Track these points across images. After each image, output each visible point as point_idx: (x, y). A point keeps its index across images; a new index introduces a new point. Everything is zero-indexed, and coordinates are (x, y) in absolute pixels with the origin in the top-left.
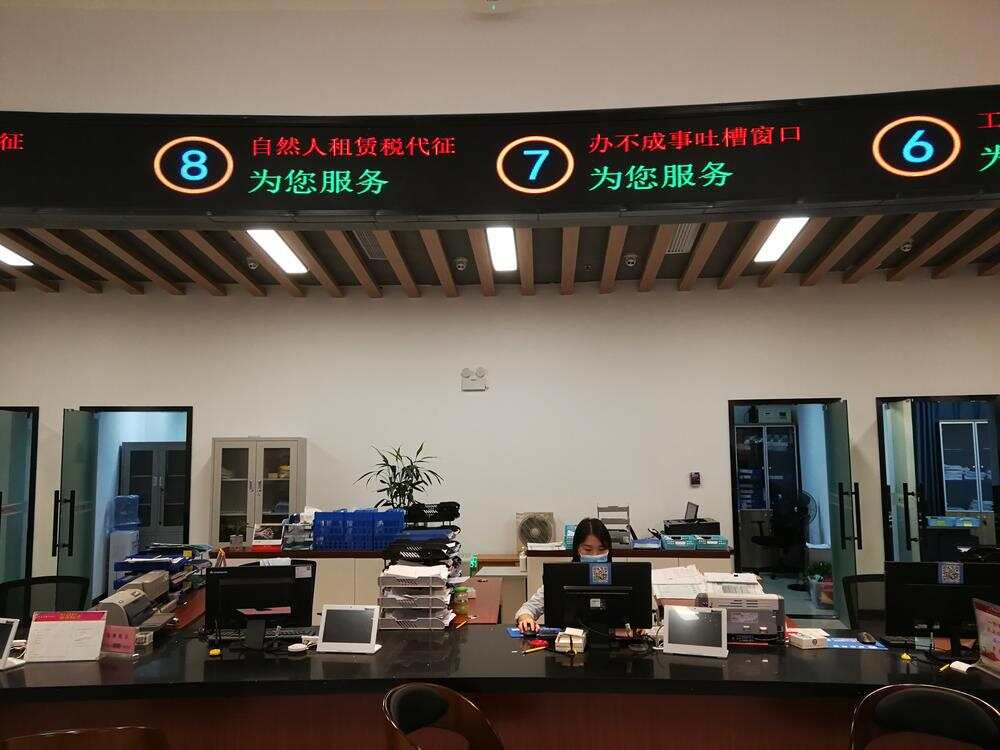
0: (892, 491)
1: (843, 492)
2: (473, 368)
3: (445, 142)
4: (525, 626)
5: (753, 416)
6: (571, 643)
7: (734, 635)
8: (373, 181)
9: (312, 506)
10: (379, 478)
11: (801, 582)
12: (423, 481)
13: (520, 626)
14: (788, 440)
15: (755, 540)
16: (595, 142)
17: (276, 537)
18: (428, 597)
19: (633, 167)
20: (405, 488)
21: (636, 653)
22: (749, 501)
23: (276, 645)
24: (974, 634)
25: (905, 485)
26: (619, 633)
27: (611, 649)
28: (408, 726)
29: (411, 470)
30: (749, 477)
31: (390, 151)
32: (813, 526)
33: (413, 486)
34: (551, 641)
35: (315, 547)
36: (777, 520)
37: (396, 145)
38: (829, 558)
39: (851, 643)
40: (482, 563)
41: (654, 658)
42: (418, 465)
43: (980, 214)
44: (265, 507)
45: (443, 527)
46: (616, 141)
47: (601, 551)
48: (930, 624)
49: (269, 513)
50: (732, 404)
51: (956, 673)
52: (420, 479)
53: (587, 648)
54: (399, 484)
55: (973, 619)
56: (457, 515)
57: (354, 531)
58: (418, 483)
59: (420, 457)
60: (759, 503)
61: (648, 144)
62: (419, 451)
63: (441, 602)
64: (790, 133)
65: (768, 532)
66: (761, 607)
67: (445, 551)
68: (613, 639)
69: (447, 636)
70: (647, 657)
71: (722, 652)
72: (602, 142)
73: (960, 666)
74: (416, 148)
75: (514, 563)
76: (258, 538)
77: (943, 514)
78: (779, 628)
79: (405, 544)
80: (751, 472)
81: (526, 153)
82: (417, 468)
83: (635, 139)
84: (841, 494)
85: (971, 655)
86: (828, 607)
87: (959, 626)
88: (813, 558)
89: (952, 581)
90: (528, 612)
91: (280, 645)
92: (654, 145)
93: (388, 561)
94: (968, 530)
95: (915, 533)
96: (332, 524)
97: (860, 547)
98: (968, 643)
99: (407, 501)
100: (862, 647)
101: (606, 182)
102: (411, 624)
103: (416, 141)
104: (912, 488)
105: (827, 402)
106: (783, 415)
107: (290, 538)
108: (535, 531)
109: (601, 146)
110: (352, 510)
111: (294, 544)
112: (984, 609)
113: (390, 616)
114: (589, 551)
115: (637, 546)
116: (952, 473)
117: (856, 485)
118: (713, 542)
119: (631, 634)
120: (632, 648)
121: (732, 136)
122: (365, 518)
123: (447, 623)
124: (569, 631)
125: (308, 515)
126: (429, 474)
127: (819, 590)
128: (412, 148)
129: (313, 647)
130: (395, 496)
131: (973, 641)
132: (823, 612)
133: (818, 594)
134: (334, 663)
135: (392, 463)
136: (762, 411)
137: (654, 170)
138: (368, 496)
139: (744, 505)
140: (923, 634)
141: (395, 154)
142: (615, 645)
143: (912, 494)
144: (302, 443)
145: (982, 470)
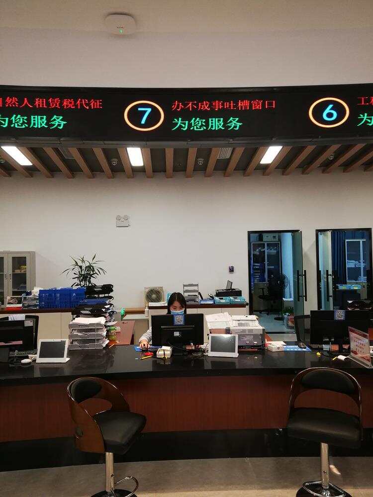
0: (322, 273)
1: (300, 274)
2: (122, 215)
3: (96, 102)
4: (143, 345)
5: (261, 238)
6: (164, 354)
7: (242, 346)
8: (58, 122)
9: (38, 287)
10: (74, 272)
11: (280, 316)
12: (96, 273)
13: (140, 346)
14: (276, 249)
15: (260, 297)
16: (175, 105)
17: (19, 302)
18: (94, 333)
19: (194, 119)
20: (87, 277)
21: (196, 357)
22: (258, 279)
23: (15, 360)
24: (348, 343)
25: (327, 271)
26: (188, 348)
27: (184, 355)
28: (79, 399)
29: (90, 268)
30: (258, 267)
31: (67, 106)
32: (287, 290)
33: (91, 275)
34: (155, 352)
35: (40, 307)
36: (270, 288)
37: (71, 103)
38: (292, 305)
39: (295, 348)
40: (127, 313)
41: (204, 358)
42: (93, 265)
43: (359, 147)
44: (14, 287)
45: (105, 297)
46: (185, 105)
47: (181, 308)
48: (330, 339)
49: (16, 290)
50: (250, 233)
51: (340, 360)
52: (94, 272)
53: (172, 355)
54: (84, 275)
55: (348, 336)
56: (112, 291)
57: (60, 299)
58: (94, 274)
59: (94, 261)
60: (263, 280)
61: (201, 107)
62: (94, 258)
63: (101, 335)
64: (270, 104)
65: (266, 293)
66: (254, 333)
67: (104, 310)
68: (185, 350)
69: (104, 351)
70: (201, 358)
71: (236, 355)
72: (178, 105)
73: (342, 357)
74: (81, 105)
75: (142, 312)
76: (9, 303)
77: (345, 283)
78: (262, 342)
79: (83, 307)
80: (259, 265)
81: (139, 109)
82: (92, 267)
83: (195, 104)
84: (298, 275)
85: (347, 352)
86: (291, 328)
87: (342, 339)
88: (285, 305)
89: (340, 319)
90: (145, 339)
91: (17, 360)
92: (204, 107)
93: (75, 316)
94: (356, 291)
95: (331, 293)
96: (49, 295)
97: (306, 300)
98: (346, 347)
99: (88, 283)
100: (300, 350)
101: (180, 126)
102: (85, 347)
103: (81, 101)
104: (330, 272)
105: (294, 232)
106: (274, 237)
107: (26, 303)
108: (154, 296)
109: (178, 107)
110: (59, 288)
111: (29, 306)
112: (353, 331)
113: (76, 343)
114: (175, 308)
115: (202, 302)
116: (350, 264)
117: (305, 271)
118: (238, 300)
119: (193, 348)
120: (194, 355)
121: (243, 104)
122: (66, 293)
123: (104, 345)
124: (164, 348)
125: (36, 291)
126: (99, 270)
127: (288, 320)
128: (79, 105)
129: (35, 361)
130: (82, 281)
131: (348, 345)
132: (289, 330)
133: (287, 322)
134: (45, 368)
135: (80, 263)
136: (265, 236)
137: (204, 120)
138: (68, 281)
139: (256, 281)
140: (327, 343)
141: (70, 107)
142: (185, 353)
143: (330, 275)
144: (33, 254)
145: (364, 262)
